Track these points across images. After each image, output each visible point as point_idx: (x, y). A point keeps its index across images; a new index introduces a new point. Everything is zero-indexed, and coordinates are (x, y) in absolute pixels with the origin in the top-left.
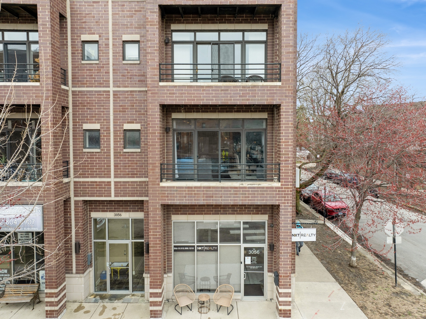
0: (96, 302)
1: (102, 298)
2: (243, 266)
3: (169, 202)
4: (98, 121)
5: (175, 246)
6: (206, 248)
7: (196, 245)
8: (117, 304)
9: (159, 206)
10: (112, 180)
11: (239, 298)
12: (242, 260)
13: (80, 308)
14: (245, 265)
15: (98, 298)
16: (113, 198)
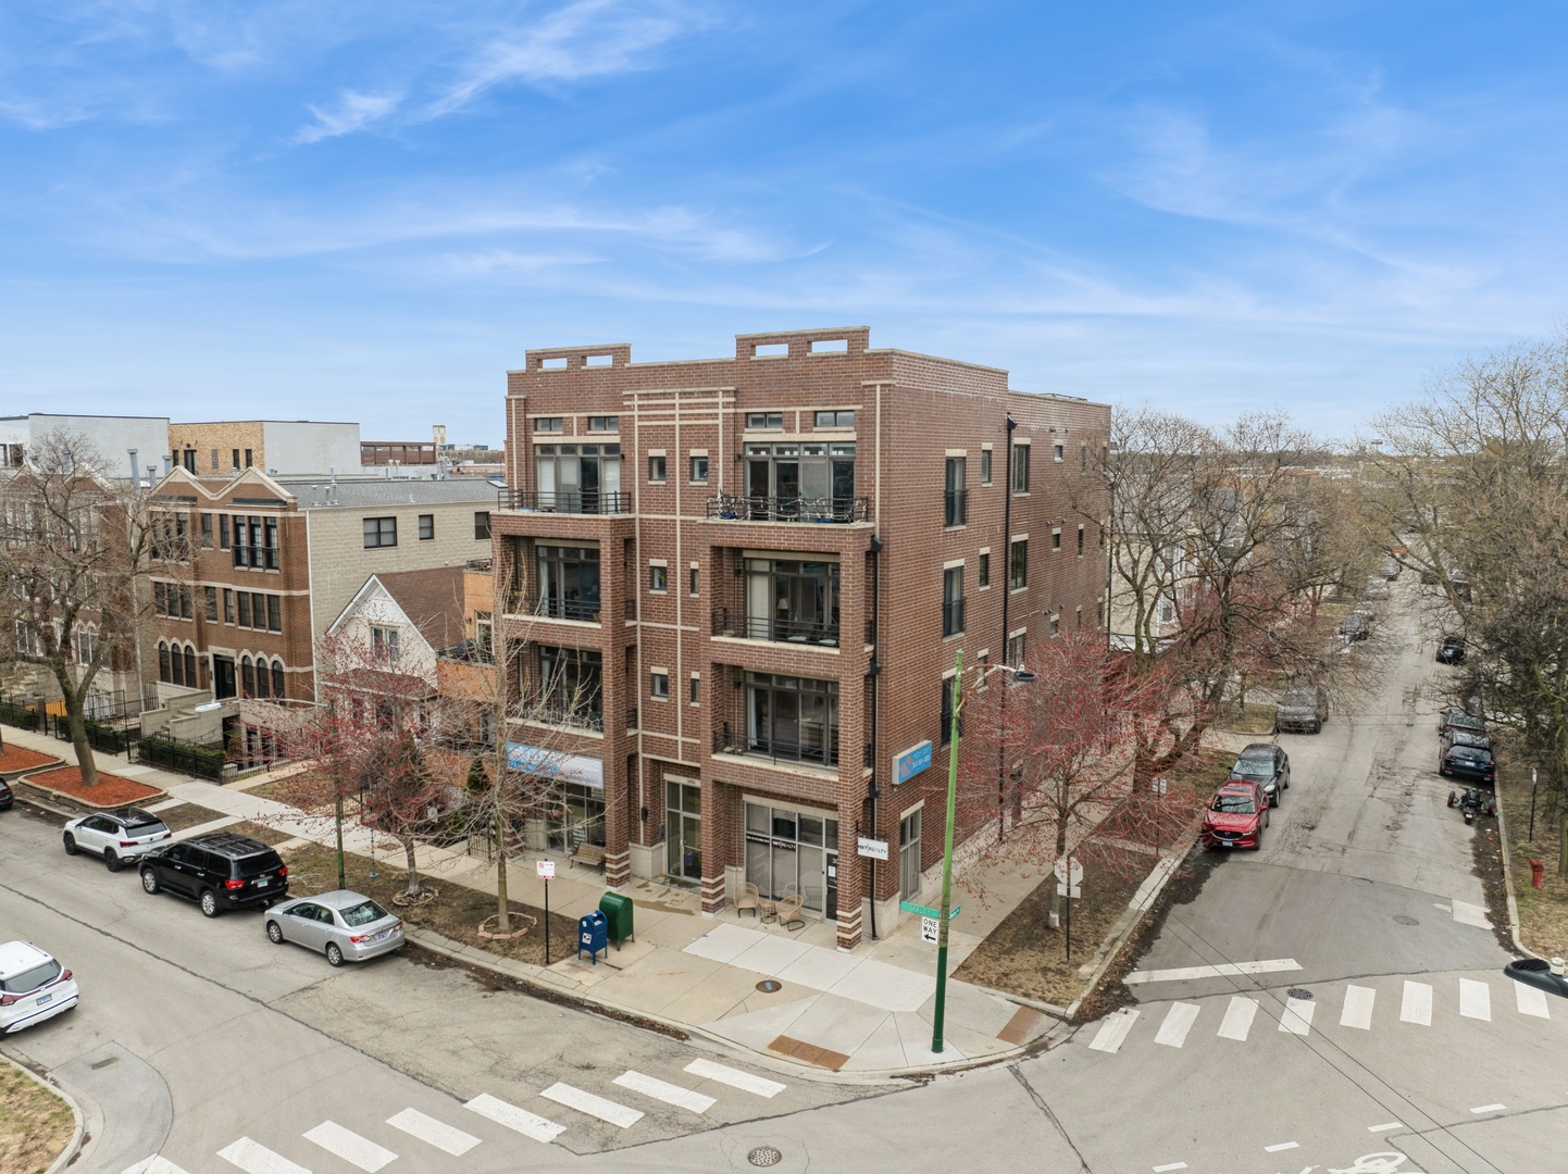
0: (663, 884)
1: (673, 881)
2: (824, 877)
3: (721, 779)
4: (665, 664)
5: (748, 835)
6: (783, 844)
7: (771, 837)
8: (684, 892)
9: (710, 782)
10: (680, 738)
11: (819, 918)
12: (824, 869)
13: (645, 885)
14: (828, 878)
15: (668, 880)
16: (680, 761)
